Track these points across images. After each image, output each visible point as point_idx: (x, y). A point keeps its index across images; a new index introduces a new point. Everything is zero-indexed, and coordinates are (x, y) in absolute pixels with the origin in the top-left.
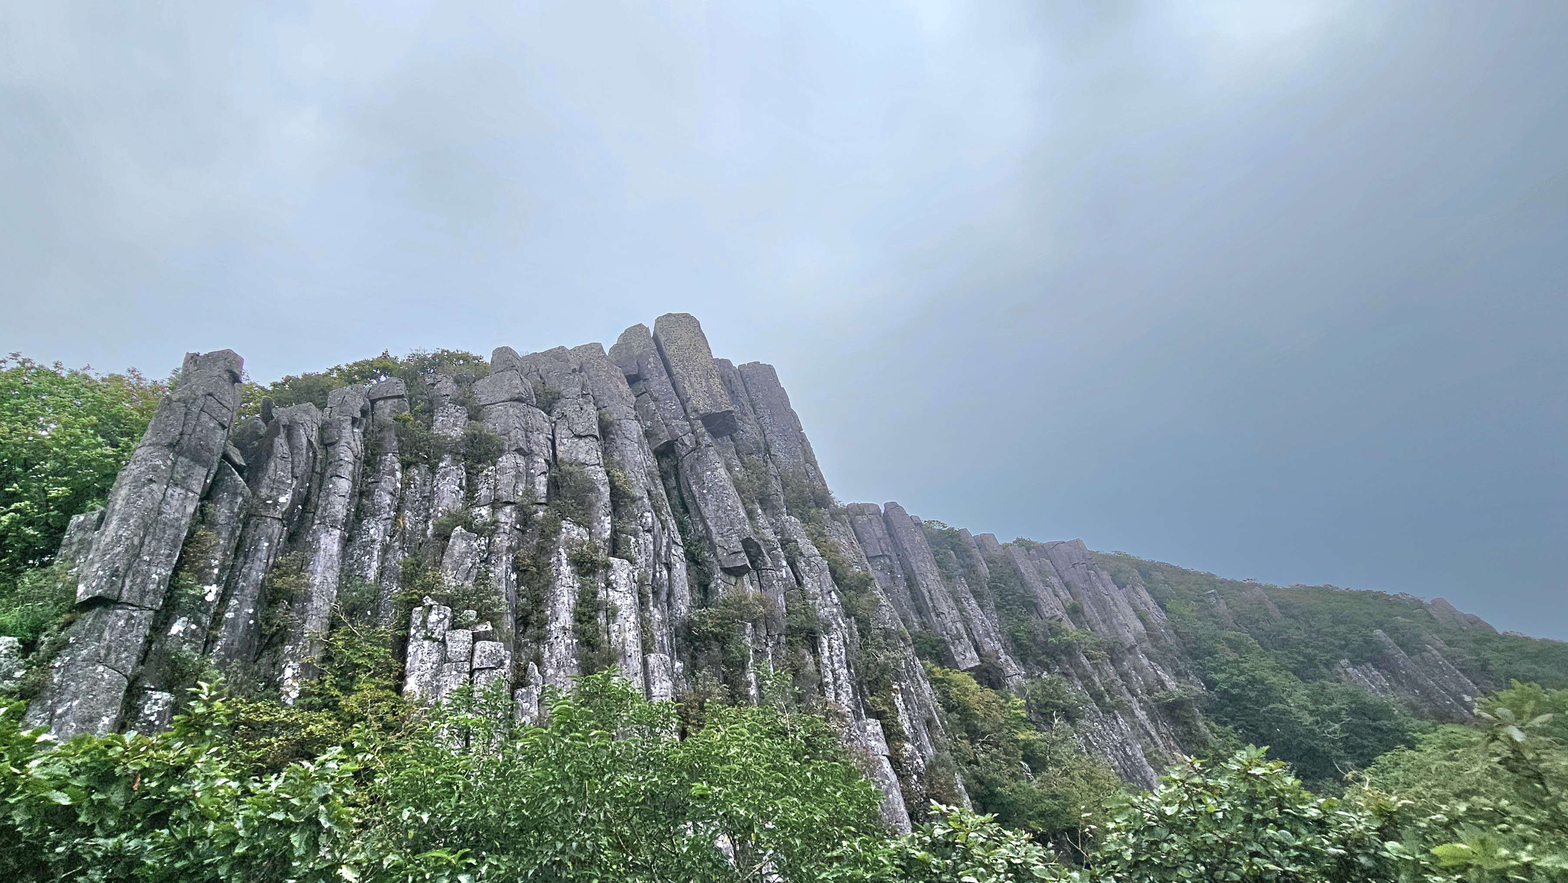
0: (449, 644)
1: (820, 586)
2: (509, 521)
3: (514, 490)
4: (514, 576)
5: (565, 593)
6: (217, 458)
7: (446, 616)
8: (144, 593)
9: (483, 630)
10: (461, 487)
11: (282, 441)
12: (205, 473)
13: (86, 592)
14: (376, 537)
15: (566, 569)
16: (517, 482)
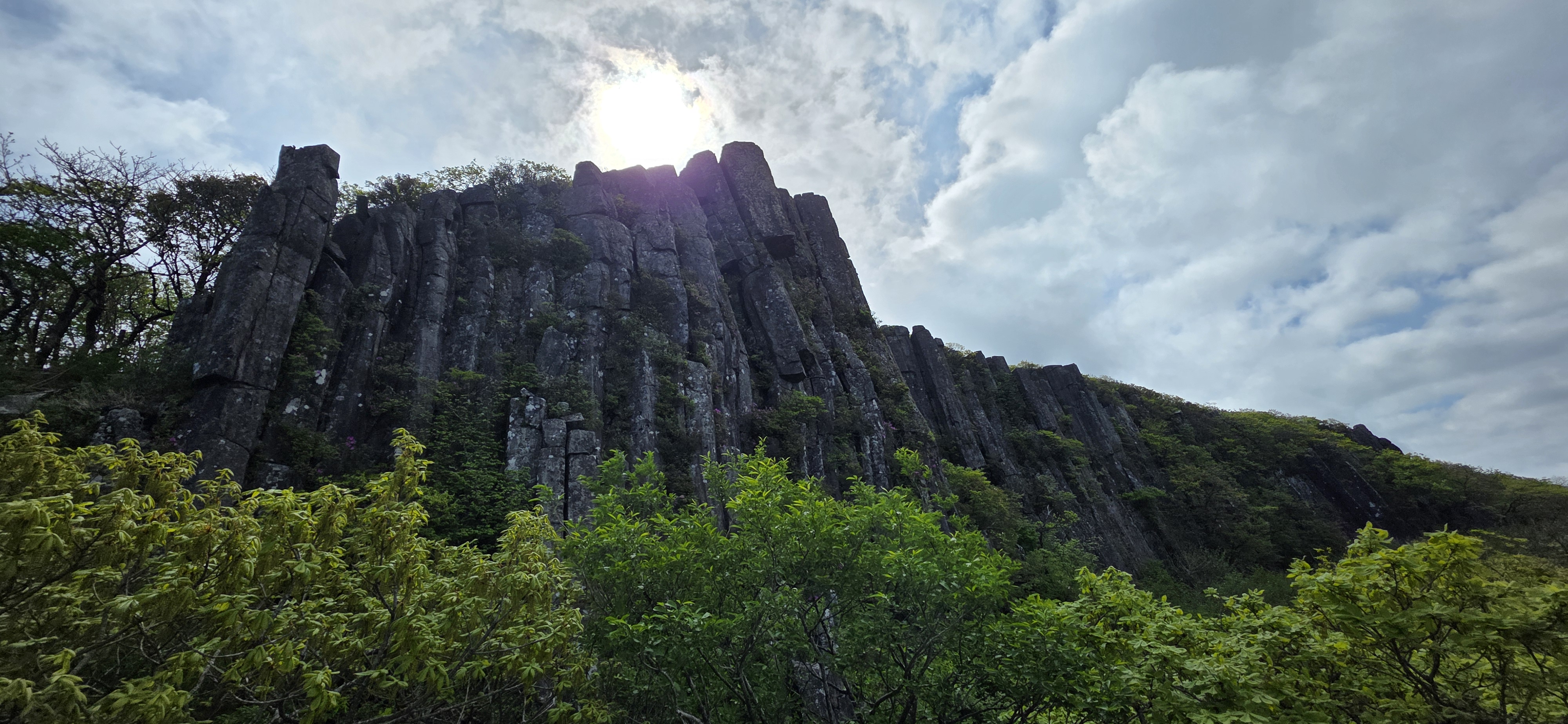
0: (546, 431)
1: (864, 395)
2: (596, 324)
3: (600, 296)
4: (601, 374)
5: (648, 390)
6: (319, 251)
7: (541, 406)
8: (258, 373)
9: (575, 419)
10: (550, 292)
11: (381, 238)
12: (309, 264)
13: (201, 370)
14: (472, 333)
15: (648, 370)
16: (602, 289)
